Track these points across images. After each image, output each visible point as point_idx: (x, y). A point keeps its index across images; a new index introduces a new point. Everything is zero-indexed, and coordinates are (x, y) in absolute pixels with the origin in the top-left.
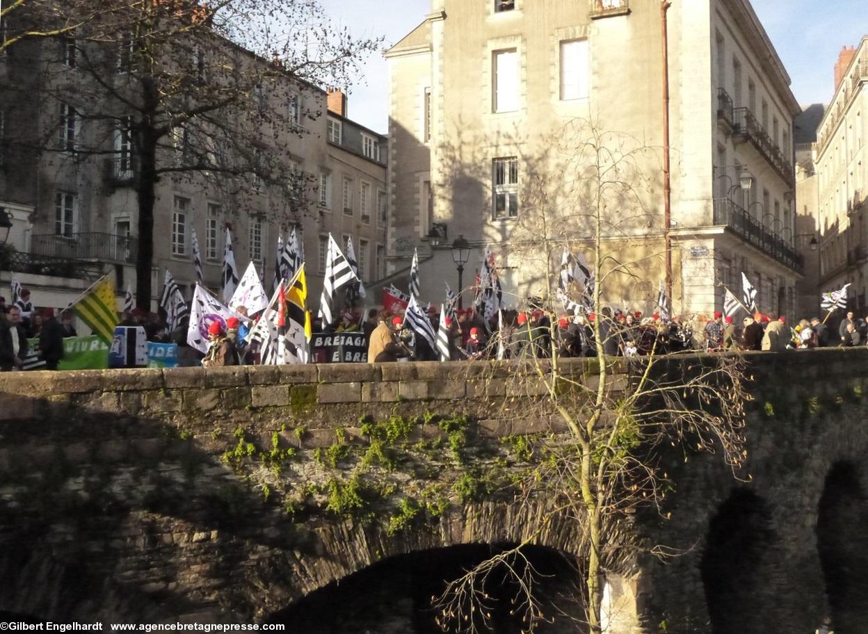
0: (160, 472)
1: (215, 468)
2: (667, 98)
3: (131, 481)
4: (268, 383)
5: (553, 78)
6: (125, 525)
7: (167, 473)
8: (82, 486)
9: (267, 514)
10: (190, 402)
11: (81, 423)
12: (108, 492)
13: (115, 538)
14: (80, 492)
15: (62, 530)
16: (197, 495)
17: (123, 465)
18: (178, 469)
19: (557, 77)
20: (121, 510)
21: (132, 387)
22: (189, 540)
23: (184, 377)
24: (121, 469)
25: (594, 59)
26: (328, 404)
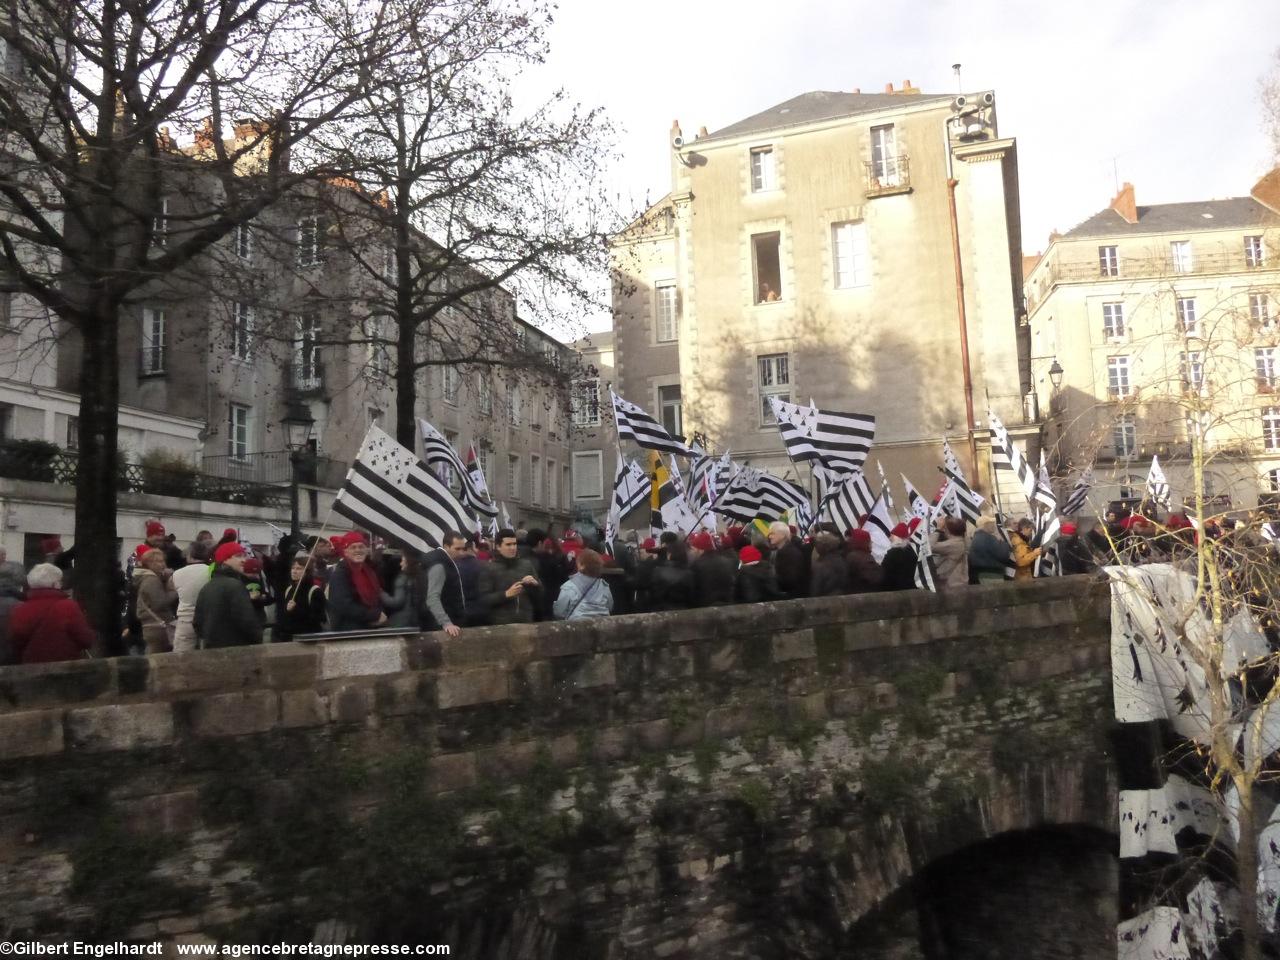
0: (669, 770)
1: (734, 758)
2: (962, 285)
3: (634, 787)
4: (790, 627)
5: (825, 264)
6: (629, 856)
7: (678, 771)
8: (572, 802)
9: (797, 818)
10: (702, 663)
11: (569, 703)
12: (606, 807)
13: (619, 878)
14: (570, 812)
15: (552, 875)
16: (715, 799)
17: (623, 763)
18: (691, 764)
19: (831, 263)
20: (624, 833)
21: (632, 644)
22: (710, 871)
23: (694, 625)
24: (621, 771)
25: (873, 242)
26: (858, 654)
